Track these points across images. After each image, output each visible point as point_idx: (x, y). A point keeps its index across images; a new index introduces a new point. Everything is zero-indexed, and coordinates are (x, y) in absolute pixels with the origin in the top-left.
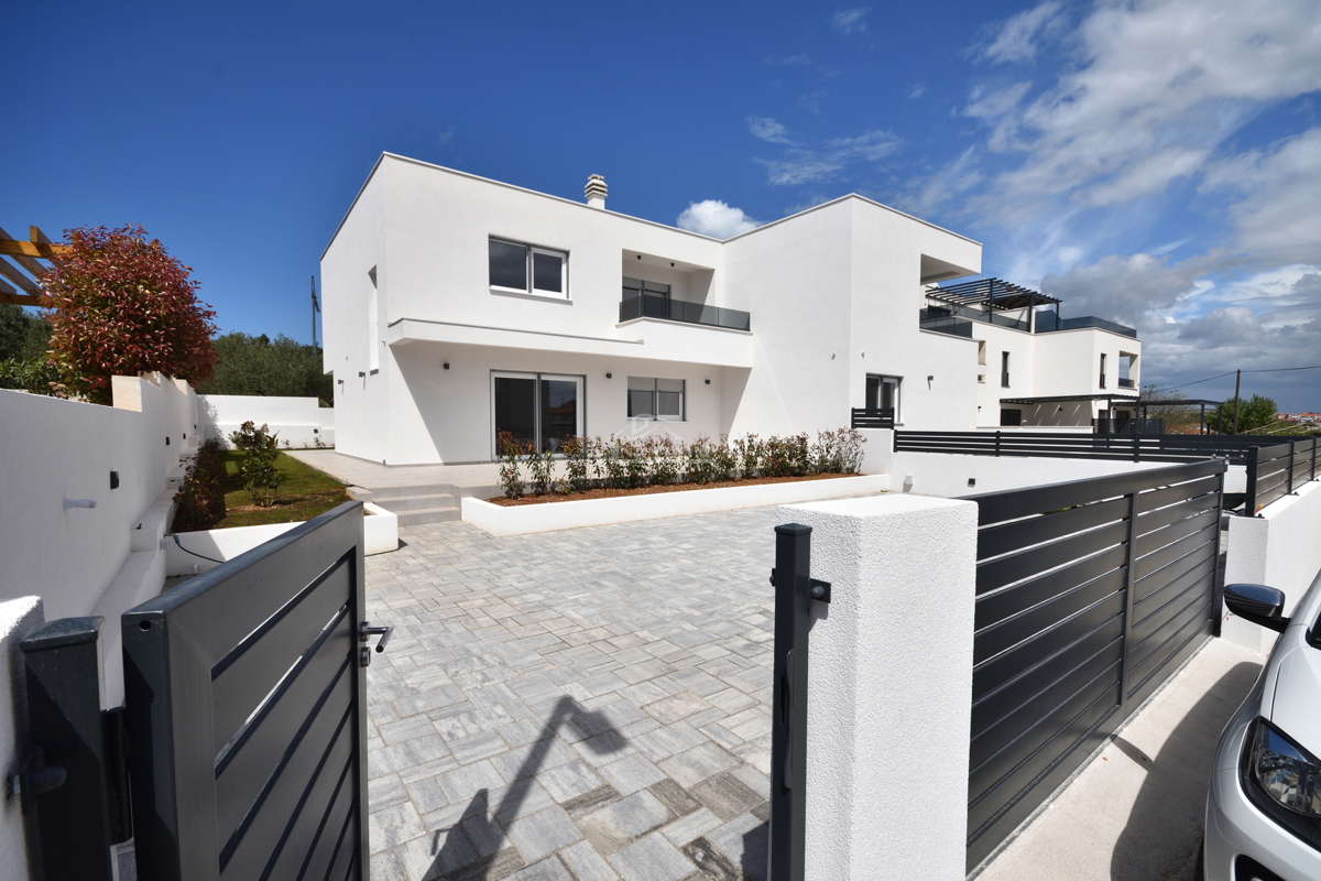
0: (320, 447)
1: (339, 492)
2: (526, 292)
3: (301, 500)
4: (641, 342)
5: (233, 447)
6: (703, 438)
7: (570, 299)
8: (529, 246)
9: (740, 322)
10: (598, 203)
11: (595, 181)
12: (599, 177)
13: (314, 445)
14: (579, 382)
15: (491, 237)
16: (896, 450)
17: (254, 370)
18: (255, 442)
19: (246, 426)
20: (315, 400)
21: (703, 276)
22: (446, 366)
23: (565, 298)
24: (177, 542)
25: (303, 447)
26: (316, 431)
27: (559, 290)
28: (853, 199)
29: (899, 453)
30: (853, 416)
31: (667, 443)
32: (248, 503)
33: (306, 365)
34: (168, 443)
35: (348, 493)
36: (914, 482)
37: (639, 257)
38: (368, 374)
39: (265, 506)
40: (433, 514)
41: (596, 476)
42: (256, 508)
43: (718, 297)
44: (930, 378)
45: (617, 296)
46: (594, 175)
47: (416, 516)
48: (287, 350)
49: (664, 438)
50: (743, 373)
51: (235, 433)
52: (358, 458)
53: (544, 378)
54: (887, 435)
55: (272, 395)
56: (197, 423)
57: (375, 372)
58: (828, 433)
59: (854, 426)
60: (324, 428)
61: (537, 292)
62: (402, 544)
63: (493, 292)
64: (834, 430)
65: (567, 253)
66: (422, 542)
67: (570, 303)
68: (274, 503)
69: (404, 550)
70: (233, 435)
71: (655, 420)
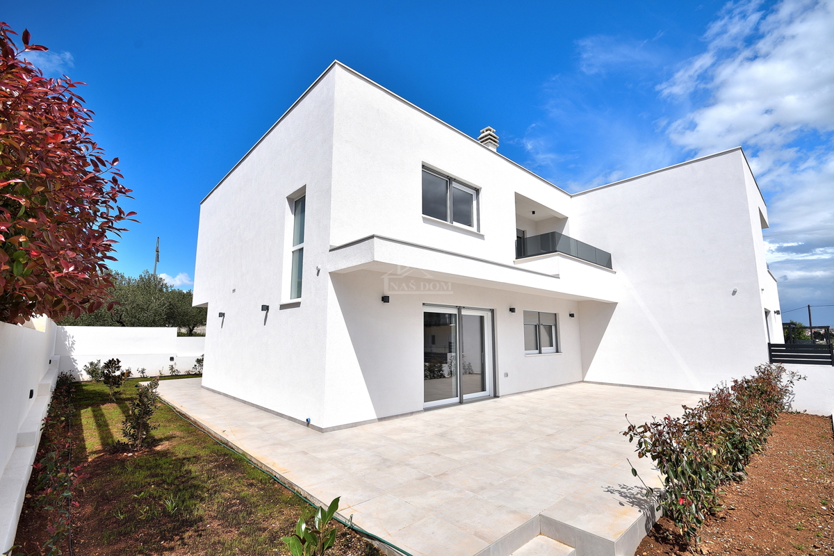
0: (175, 374)
2: (448, 223)
4: (557, 277)
7: (481, 233)
8: (451, 180)
11: (490, 132)
12: (492, 129)
13: (169, 374)
14: (487, 316)
15: (423, 166)
18: (109, 374)
20: (175, 329)
22: (385, 299)
23: (476, 232)
25: (158, 376)
26: (172, 359)
27: (471, 224)
30: (771, 351)
38: (276, 307)
44: (775, 312)
46: (489, 127)
50: (610, 307)
53: (463, 312)
56: (52, 357)
57: (291, 306)
59: (772, 361)
60: (179, 355)
61: (455, 224)
63: (425, 221)
65: (477, 191)
67: (482, 237)
70: (88, 365)
71: (540, 353)
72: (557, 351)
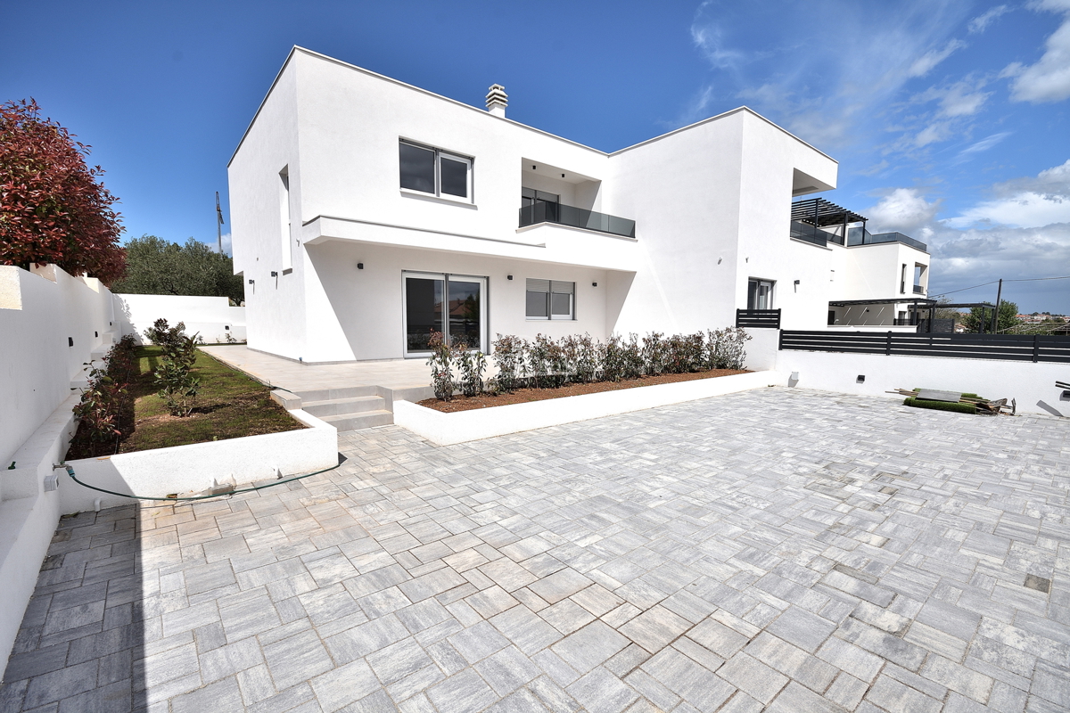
0: (232, 343)
1: (261, 396)
2: (434, 196)
3: (223, 405)
4: (543, 246)
5: (147, 342)
6: (616, 337)
7: (475, 203)
8: (437, 150)
9: (626, 229)
10: (499, 112)
11: (496, 91)
12: (500, 87)
13: (226, 341)
14: (483, 283)
15: (401, 140)
16: (781, 348)
17: (166, 271)
18: (169, 339)
19: (160, 323)
20: (226, 299)
21: (592, 186)
22: (360, 266)
23: (470, 203)
24: (72, 474)
25: (216, 342)
26: (227, 328)
27: (465, 196)
28: (744, 111)
29: (785, 351)
30: (738, 316)
31: (586, 343)
32: (162, 412)
33: (216, 267)
34: (71, 343)
35: (272, 397)
36: (800, 378)
37: (534, 167)
38: (281, 273)
39: (183, 416)
40: (365, 419)
41: (522, 376)
42: (173, 418)
43: (604, 204)
44: (797, 282)
45: (517, 204)
46: (496, 85)
47: (347, 421)
48: (197, 253)
49: (583, 337)
50: (629, 276)
51: (150, 329)
52: (271, 355)
53: (451, 279)
54: (773, 334)
55: (184, 294)
56: (113, 320)
57: (288, 272)
58: (717, 332)
59: (738, 326)
60: (233, 324)
61: (444, 196)
62: (342, 458)
63: (403, 194)
64: (722, 329)
65: (472, 159)
66: (362, 454)
67: (475, 208)
68: (195, 410)
69: (347, 468)
70: (148, 331)
71: (550, 319)
72: (574, 319)
